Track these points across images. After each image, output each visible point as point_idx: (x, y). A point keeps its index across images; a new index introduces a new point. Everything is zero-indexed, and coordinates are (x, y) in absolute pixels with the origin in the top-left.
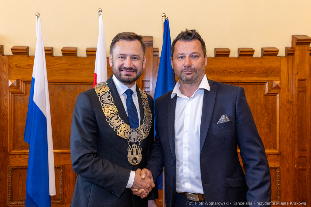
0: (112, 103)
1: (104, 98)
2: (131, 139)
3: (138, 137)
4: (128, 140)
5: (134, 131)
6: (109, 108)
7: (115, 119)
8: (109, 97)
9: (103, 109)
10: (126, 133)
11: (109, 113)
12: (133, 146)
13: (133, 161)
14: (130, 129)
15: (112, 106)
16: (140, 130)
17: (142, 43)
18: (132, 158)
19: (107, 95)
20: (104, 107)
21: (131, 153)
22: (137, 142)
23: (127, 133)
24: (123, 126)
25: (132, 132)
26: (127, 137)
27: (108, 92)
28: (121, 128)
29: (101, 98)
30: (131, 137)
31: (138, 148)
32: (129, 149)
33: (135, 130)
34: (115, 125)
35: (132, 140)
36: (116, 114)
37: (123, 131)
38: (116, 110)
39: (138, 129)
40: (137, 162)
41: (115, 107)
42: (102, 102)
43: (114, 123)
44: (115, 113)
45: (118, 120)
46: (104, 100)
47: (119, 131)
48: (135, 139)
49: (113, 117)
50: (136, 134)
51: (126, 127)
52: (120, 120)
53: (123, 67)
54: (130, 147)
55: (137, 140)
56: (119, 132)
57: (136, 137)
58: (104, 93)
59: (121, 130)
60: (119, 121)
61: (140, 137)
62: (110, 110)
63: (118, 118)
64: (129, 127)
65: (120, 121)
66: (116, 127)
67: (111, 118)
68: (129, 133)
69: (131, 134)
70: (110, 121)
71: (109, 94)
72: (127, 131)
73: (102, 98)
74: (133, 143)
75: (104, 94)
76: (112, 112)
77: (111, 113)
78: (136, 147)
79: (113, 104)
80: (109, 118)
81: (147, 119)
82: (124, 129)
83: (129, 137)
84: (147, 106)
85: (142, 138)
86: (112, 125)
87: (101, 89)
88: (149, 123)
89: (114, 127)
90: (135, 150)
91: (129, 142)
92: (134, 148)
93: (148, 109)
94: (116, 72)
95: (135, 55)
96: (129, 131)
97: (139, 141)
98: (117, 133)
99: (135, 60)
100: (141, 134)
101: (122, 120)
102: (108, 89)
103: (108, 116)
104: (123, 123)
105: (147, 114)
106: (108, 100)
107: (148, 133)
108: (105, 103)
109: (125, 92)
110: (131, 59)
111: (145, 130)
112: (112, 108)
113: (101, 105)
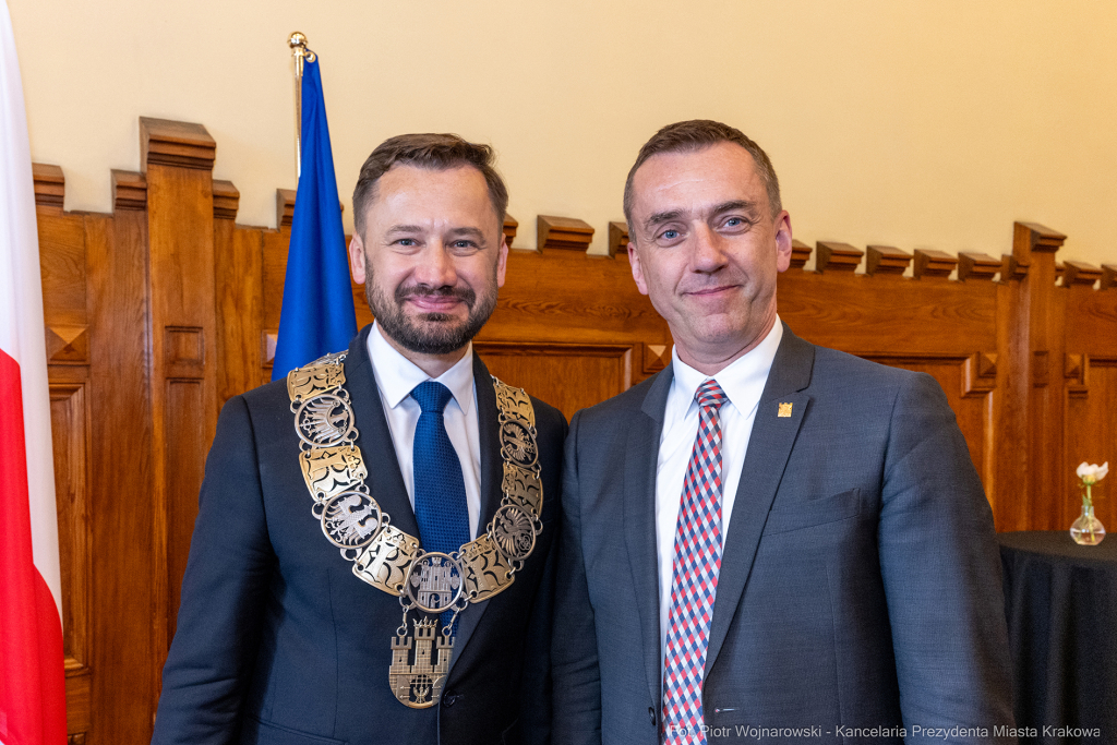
0: (348, 440)
1: (315, 417)
2: (420, 595)
3: (454, 592)
4: (407, 600)
5: (437, 561)
6: (328, 461)
7: (353, 509)
8: (338, 411)
9: (304, 464)
10: (396, 573)
11: (329, 482)
13: (411, 691)
14: (419, 554)
15: (344, 453)
16: (468, 560)
18: (411, 678)
22: (449, 609)
23: (401, 568)
24: (384, 540)
25: (425, 567)
26: (400, 587)
27: (335, 392)
28: (373, 547)
29: (303, 415)
30: (419, 587)
32: (398, 638)
33: (444, 560)
34: (349, 532)
35: (422, 603)
36: (358, 488)
37: (381, 558)
38: (362, 468)
39: (456, 557)
40: (429, 698)
41: (359, 455)
42: (305, 433)
43: (343, 526)
44: (354, 483)
45: (367, 511)
46: (313, 426)
47: (364, 559)
48: (437, 597)
49: (341, 499)
50: (448, 574)
51: (397, 545)
52: (374, 512)
53: (413, 285)
54: (402, 632)
55: (451, 604)
56: (364, 563)
57: (444, 590)
58: (318, 395)
59: (374, 554)
60: (369, 516)
61: (465, 590)
62: (331, 470)
63: (365, 502)
64: (411, 542)
65: (374, 514)
66: (353, 543)
67: (335, 503)
68: (410, 568)
69: (425, 573)
70: (327, 515)
71: (339, 399)
72: (402, 560)
73: (307, 415)
75: (318, 401)
76: (342, 477)
77: (336, 483)
78: (429, 630)
79: (351, 441)
80: (324, 501)
81: (513, 513)
82: (387, 552)
83: (411, 585)
84: (526, 458)
85: (474, 594)
86: (333, 533)
87: (313, 379)
88: (522, 535)
89: (342, 543)
90: (423, 646)
91: (408, 608)
92: (421, 634)
93: (525, 473)
94: (384, 307)
95: (462, 231)
96: (409, 562)
97: (458, 610)
98: (356, 566)
99: (461, 250)
100: (472, 576)
101: (382, 511)
102: (337, 379)
103: (321, 495)
104: (386, 524)
105: (516, 495)
106: (334, 423)
107: (509, 576)
108: (317, 437)
109: (412, 394)
110: (448, 248)
111: (497, 564)
112: (345, 461)
113: (301, 447)
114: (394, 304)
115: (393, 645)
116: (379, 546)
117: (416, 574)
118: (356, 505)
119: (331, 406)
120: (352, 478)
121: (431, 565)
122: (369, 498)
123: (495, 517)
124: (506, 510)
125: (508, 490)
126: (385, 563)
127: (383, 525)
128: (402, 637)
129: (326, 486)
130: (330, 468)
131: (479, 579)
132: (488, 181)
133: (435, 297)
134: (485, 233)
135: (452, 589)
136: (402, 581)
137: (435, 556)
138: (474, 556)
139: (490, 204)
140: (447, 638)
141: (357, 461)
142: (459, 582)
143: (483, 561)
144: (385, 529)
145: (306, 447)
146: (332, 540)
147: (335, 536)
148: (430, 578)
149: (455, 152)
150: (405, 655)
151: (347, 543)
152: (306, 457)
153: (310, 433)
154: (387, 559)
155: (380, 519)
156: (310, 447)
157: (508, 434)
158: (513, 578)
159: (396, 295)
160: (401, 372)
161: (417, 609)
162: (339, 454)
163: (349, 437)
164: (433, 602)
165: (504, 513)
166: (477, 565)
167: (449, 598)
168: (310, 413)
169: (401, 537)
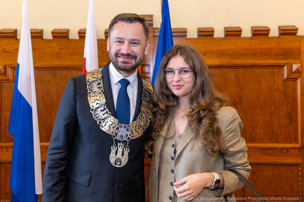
0: (101, 92)
2: (118, 135)
3: (127, 136)
4: (114, 137)
5: (123, 127)
6: (95, 98)
7: (101, 111)
8: (99, 84)
9: (89, 98)
10: (112, 129)
12: (120, 144)
13: (115, 162)
14: (118, 124)
15: (100, 96)
16: (131, 127)
17: (144, 25)
18: (116, 158)
19: (97, 82)
21: (115, 152)
22: (125, 140)
23: (113, 127)
24: (109, 120)
25: (120, 128)
26: (112, 133)
27: (99, 79)
28: (106, 121)
29: (89, 85)
30: (117, 133)
31: (125, 149)
32: (113, 147)
34: (100, 117)
35: (118, 138)
36: (103, 105)
37: (108, 124)
38: (104, 100)
39: (128, 126)
40: (120, 165)
43: (98, 115)
45: (105, 111)
46: (92, 88)
47: (104, 124)
48: (122, 137)
49: (98, 108)
50: (126, 131)
51: (112, 121)
52: (107, 112)
54: (115, 145)
55: (126, 139)
56: (103, 126)
58: (94, 79)
59: (106, 123)
60: (105, 113)
61: (130, 135)
62: (96, 100)
63: (105, 109)
64: (116, 121)
66: (101, 120)
68: (115, 128)
69: (119, 130)
70: (94, 112)
72: (114, 125)
73: (91, 84)
74: (120, 142)
75: (94, 81)
76: (99, 102)
77: (97, 103)
78: (122, 146)
79: (102, 92)
80: (94, 108)
81: (144, 115)
82: (110, 123)
83: (115, 133)
84: (149, 101)
85: (132, 137)
86: (95, 117)
87: (93, 75)
88: (146, 121)
89: (98, 120)
92: (120, 147)
93: (148, 105)
94: (112, 58)
95: (134, 40)
96: (115, 126)
97: (128, 141)
98: (101, 126)
99: (134, 45)
100: (132, 132)
101: (109, 112)
102: (100, 75)
103: (93, 107)
104: (110, 115)
105: (145, 110)
106: (98, 87)
107: (142, 132)
108: (93, 91)
109: (119, 82)
110: (130, 44)
111: (139, 129)
112: (100, 97)
113: (88, 93)
114: (115, 58)
115: (112, 149)
116: (108, 121)
117: (117, 130)
118: (102, 109)
120: (102, 102)
121: (121, 127)
122: (106, 108)
123: (139, 116)
125: (143, 109)
126: (109, 126)
129: (95, 104)
130: (96, 99)
131: (134, 133)
132: (144, 27)
133: (126, 57)
134: (141, 41)
135: (126, 135)
136: (113, 131)
137: (123, 125)
138: (133, 126)
139: (143, 33)
140: (127, 149)
141: (103, 98)
142: (129, 133)
143: (135, 128)
144: (110, 117)
147: (96, 118)
148: (121, 131)
151: (99, 120)
152: (90, 96)
153: (91, 89)
154: (110, 125)
155: (108, 114)
156: (91, 93)
157: (145, 94)
158: (143, 133)
159: (115, 55)
160: (117, 75)
161: (116, 139)
162: (99, 96)
163: (101, 91)
164: (121, 138)
165: (141, 115)
166: (134, 129)
167: (126, 136)
168: (92, 84)
169: (114, 119)
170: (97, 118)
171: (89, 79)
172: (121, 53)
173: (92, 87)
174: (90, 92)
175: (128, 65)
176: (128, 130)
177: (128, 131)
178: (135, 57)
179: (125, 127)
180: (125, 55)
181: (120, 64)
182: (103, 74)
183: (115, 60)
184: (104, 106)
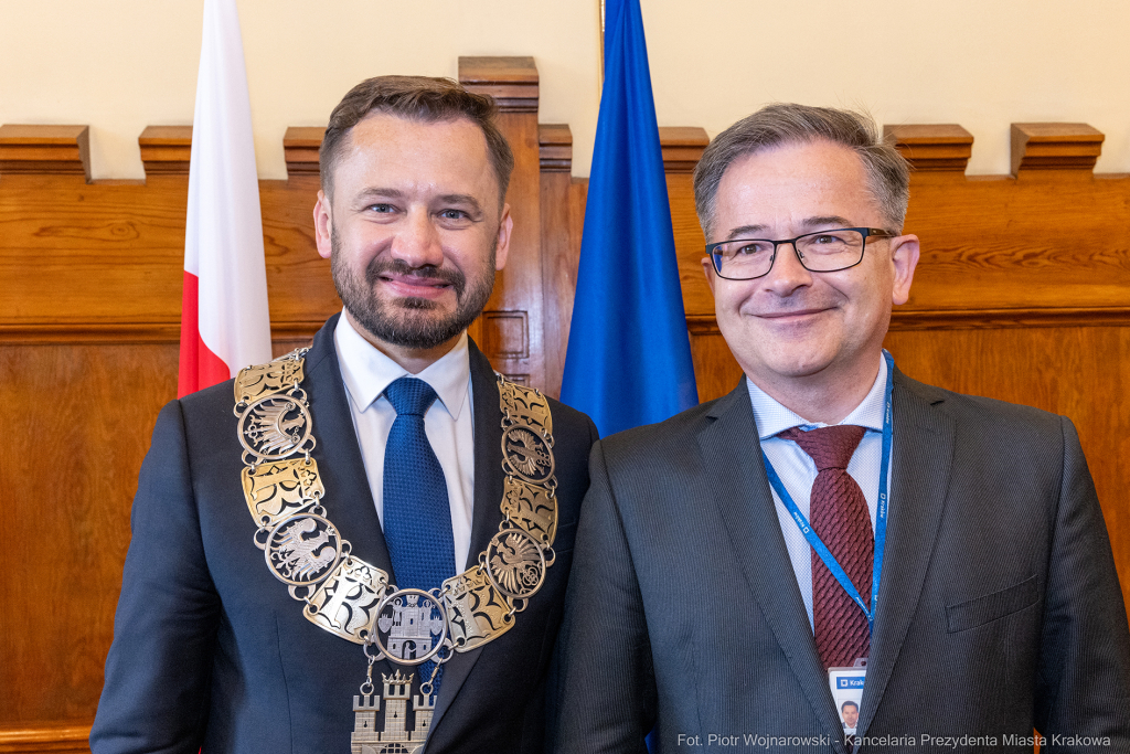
0: (302, 451)
1: (263, 421)
2: (390, 643)
3: (435, 639)
4: (373, 649)
5: (412, 600)
6: (276, 478)
7: (306, 536)
8: (292, 415)
9: (246, 482)
10: (359, 616)
11: (277, 502)
12: (392, 680)
14: (389, 592)
15: (296, 467)
16: (453, 598)
17: (489, 133)
18: (380, 747)
19: (285, 408)
20: (251, 472)
21: (371, 717)
22: (429, 660)
23: (366, 609)
24: (344, 574)
25: (397, 608)
26: (364, 633)
27: (290, 393)
28: (330, 583)
29: (248, 421)
30: (389, 633)
32: (362, 698)
34: (300, 565)
35: (393, 653)
36: (312, 510)
37: (339, 597)
38: (318, 485)
39: (438, 594)
41: (315, 470)
42: (250, 441)
43: (292, 557)
44: (307, 504)
45: (323, 538)
46: (260, 434)
47: (318, 598)
48: (413, 645)
49: (291, 523)
50: (428, 616)
51: (360, 580)
52: (332, 539)
53: (389, 259)
54: (368, 689)
55: (431, 655)
56: (318, 603)
57: (422, 638)
58: (270, 395)
59: (330, 592)
60: (325, 545)
61: (449, 636)
62: (279, 489)
63: (321, 526)
64: (378, 576)
65: (332, 542)
66: (305, 578)
67: (283, 529)
69: (397, 615)
70: (273, 544)
71: (294, 401)
72: (367, 599)
73: (254, 420)
75: (268, 403)
76: (293, 497)
77: (285, 504)
78: (402, 687)
79: (306, 452)
80: (269, 528)
81: (516, 539)
82: (346, 589)
83: (379, 631)
84: (537, 471)
85: (461, 641)
86: (280, 566)
87: (265, 377)
88: (527, 567)
89: (290, 578)
90: (396, 707)
91: (374, 658)
92: (392, 692)
93: (534, 491)
94: (353, 288)
95: (451, 199)
96: (376, 601)
97: (440, 660)
98: (307, 607)
99: (451, 222)
100: (459, 619)
101: (342, 538)
102: (294, 376)
103: (266, 519)
104: (347, 555)
105: (521, 516)
106: (287, 431)
107: (507, 618)
108: (264, 447)
109: (385, 392)
110: (434, 218)
111: (491, 603)
112: (297, 477)
113: (243, 460)
114: (364, 284)
115: (356, 706)
116: (337, 582)
117: (385, 617)
118: (309, 531)
119: (284, 409)
120: (305, 497)
121: (405, 604)
122: (326, 521)
123: (490, 544)
124: (507, 535)
125: (510, 510)
126: (344, 604)
127: (343, 556)
128: (367, 696)
129: (273, 508)
130: (279, 486)
131: (466, 623)
132: (488, 138)
133: (415, 277)
134: (481, 202)
135: (432, 635)
136: (367, 624)
137: (410, 594)
138: (460, 594)
139: (488, 168)
140: (426, 697)
141: (312, 476)
143: (473, 599)
144: (345, 561)
145: (251, 458)
146: (277, 574)
147: (283, 570)
148: (405, 621)
149: (448, 101)
150: (371, 719)
151: (297, 579)
153: (256, 441)
154: (348, 597)
155: (339, 547)
156: (255, 459)
157: (513, 443)
158: (513, 622)
159: (367, 273)
160: (372, 366)
161: (386, 660)
162: (290, 470)
163: (304, 447)
164: (408, 651)
165: (503, 539)
166: (465, 605)
167: (429, 646)
168: (257, 417)
169: (365, 570)
170: (287, 573)
171: (247, 398)
172: (396, 257)
173: (262, 429)
174: (254, 453)
175: (427, 315)
176: (436, 613)
177: (437, 619)
178: (455, 281)
179: (422, 598)
180: (412, 269)
181: (391, 313)
182: (309, 367)
183: (365, 298)
184: (318, 511)
